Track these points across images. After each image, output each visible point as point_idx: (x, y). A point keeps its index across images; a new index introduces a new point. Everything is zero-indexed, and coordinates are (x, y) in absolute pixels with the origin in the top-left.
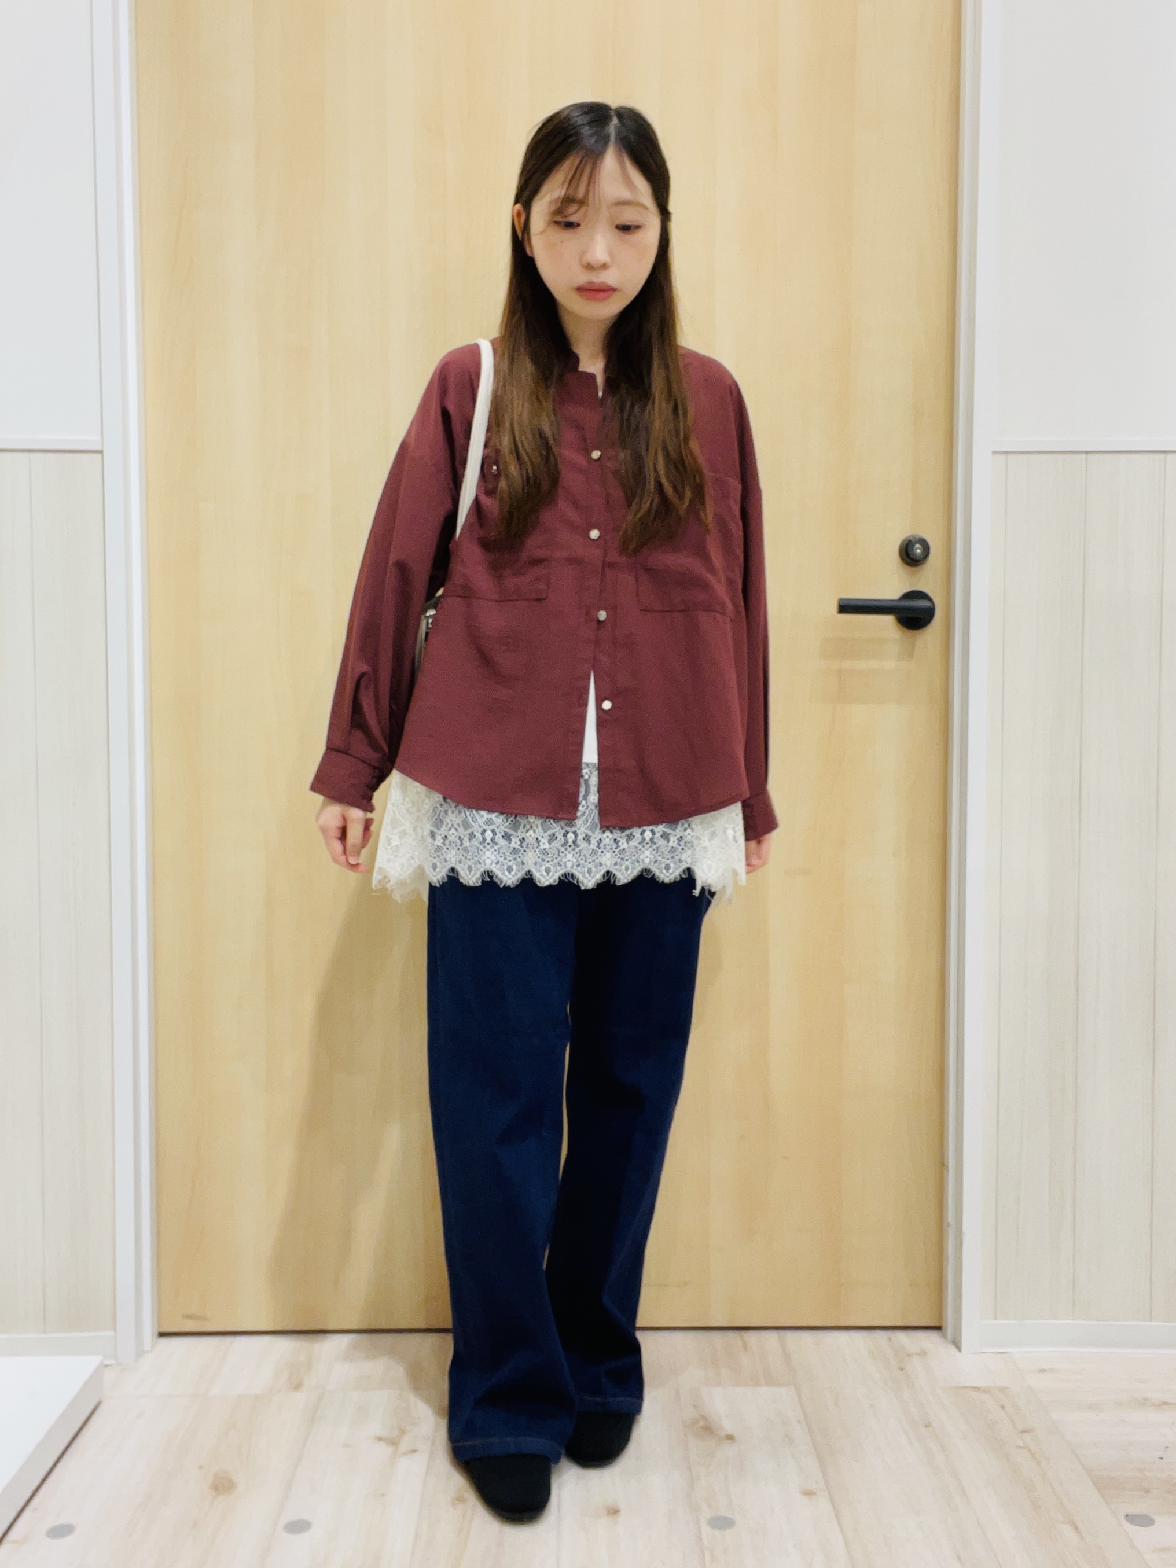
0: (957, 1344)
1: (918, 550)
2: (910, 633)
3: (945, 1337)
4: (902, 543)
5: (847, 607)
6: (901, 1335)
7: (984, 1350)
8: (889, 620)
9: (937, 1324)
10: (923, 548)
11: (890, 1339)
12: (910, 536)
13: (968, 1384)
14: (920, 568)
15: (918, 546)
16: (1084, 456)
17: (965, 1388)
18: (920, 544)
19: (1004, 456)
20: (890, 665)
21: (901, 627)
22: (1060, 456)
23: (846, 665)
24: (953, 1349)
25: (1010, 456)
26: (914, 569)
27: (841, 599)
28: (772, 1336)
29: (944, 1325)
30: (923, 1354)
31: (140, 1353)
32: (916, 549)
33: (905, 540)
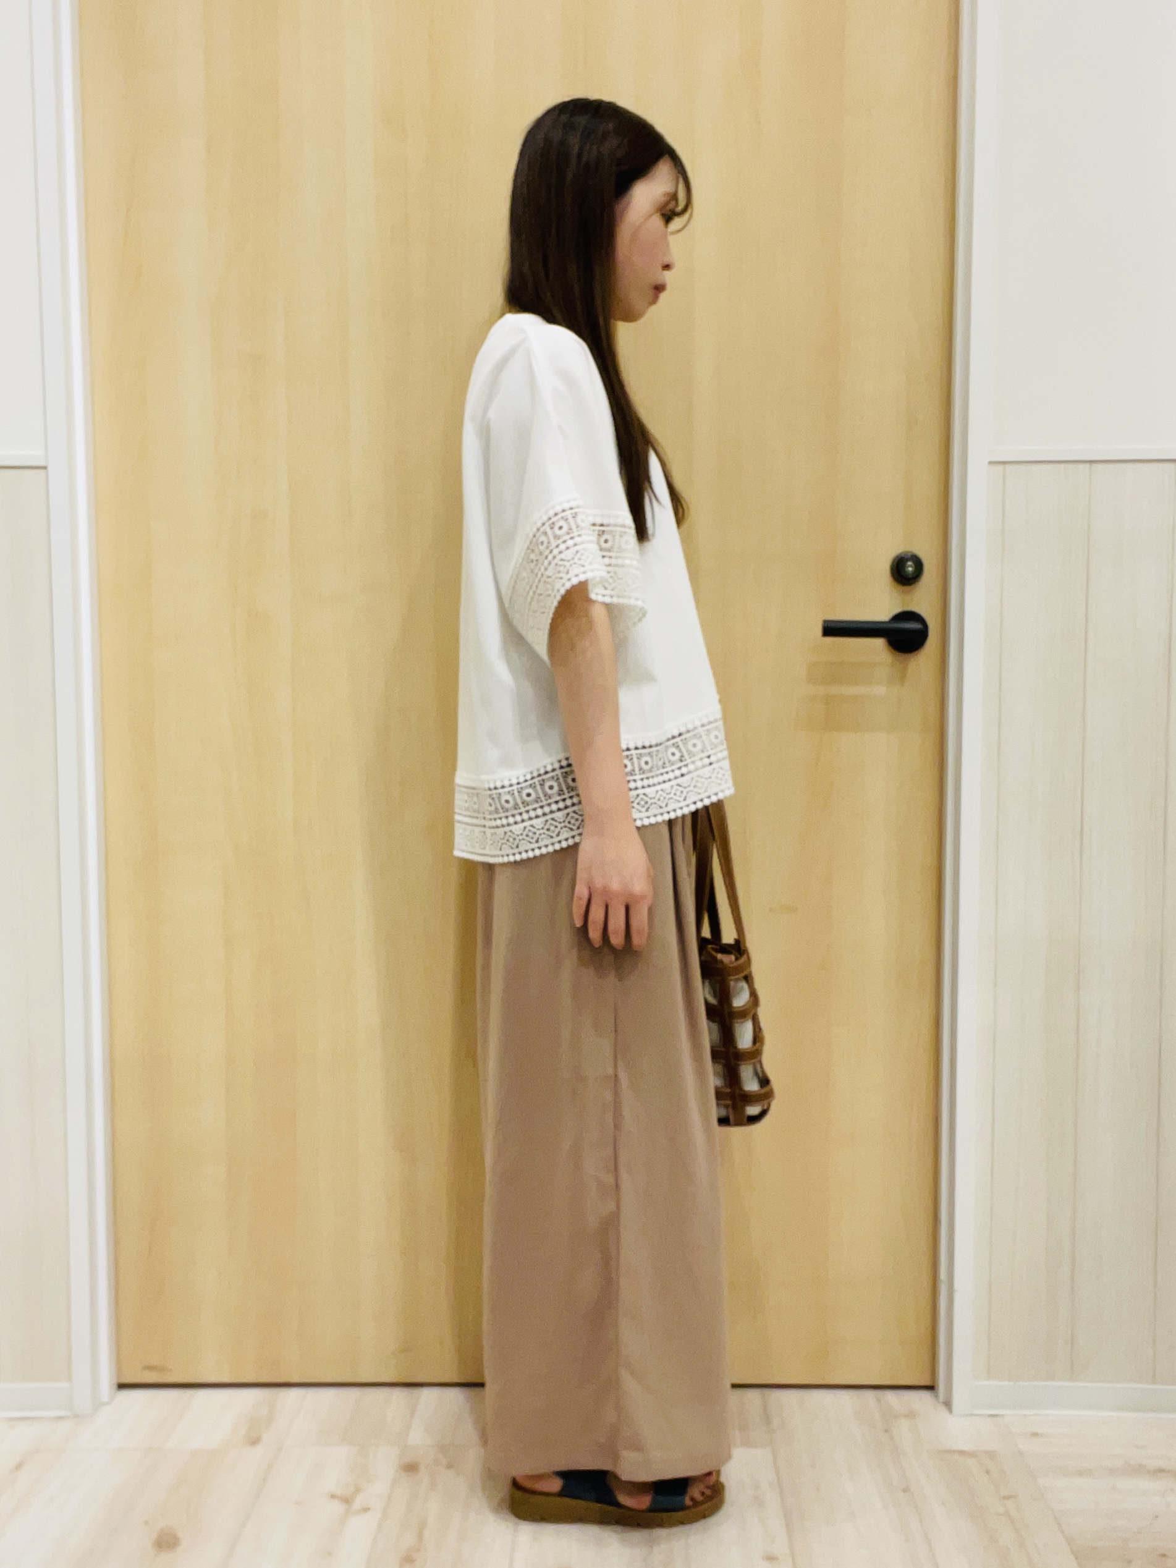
0: (948, 1404)
1: (910, 568)
2: (902, 657)
3: (937, 1397)
4: (894, 560)
5: (832, 630)
6: (890, 1396)
7: (974, 1413)
8: (879, 643)
9: (928, 1383)
10: (915, 566)
11: (878, 1400)
12: (902, 553)
13: (955, 1448)
14: (912, 586)
15: (910, 563)
16: (1088, 466)
17: (953, 1452)
18: (913, 562)
19: (1000, 468)
20: (880, 690)
21: (890, 648)
22: (1062, 466)
23: (834, 690)
24: (942, 1411)
25: (1009, 468)
26: (906, 588)
27: (825, 622)
28: (753, 1395)
29: (936, 1386)
30: (911, 1415)
31: (98, 1405)
32: (908, 567)
33: (897, 557)
